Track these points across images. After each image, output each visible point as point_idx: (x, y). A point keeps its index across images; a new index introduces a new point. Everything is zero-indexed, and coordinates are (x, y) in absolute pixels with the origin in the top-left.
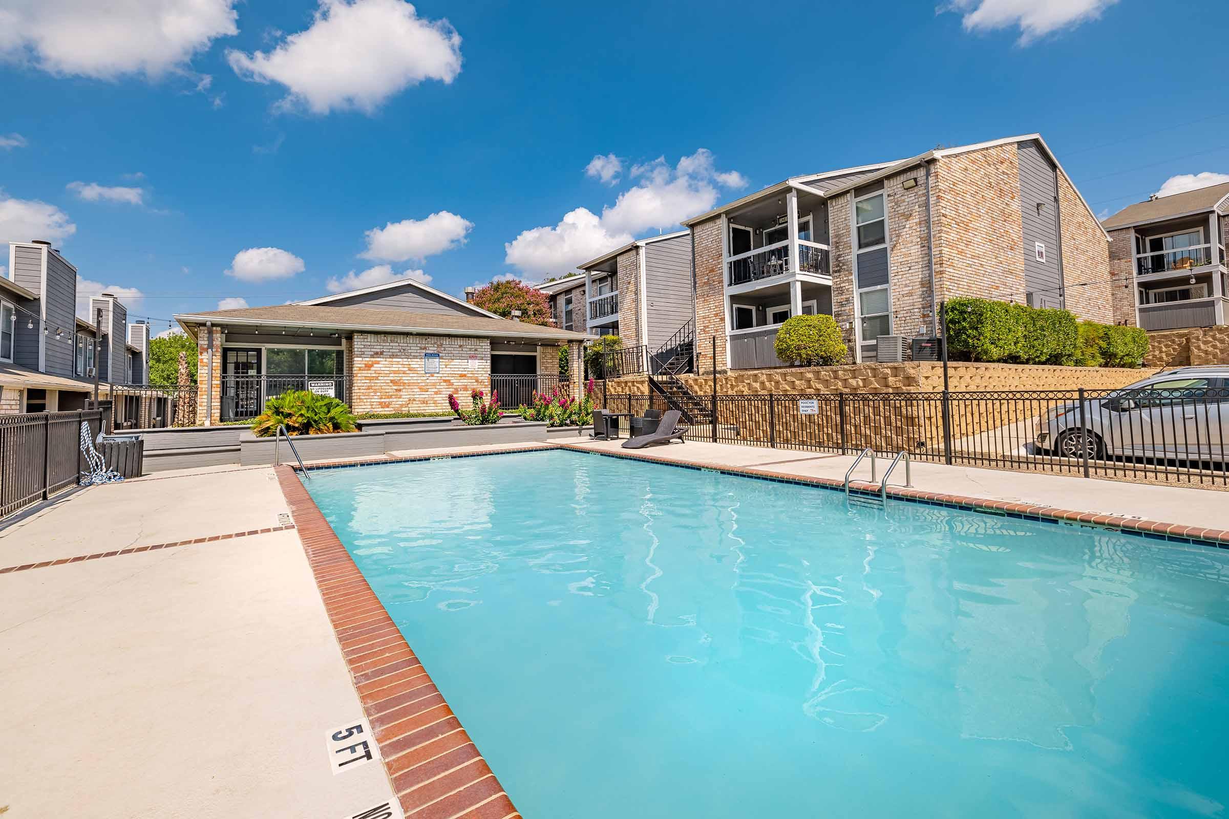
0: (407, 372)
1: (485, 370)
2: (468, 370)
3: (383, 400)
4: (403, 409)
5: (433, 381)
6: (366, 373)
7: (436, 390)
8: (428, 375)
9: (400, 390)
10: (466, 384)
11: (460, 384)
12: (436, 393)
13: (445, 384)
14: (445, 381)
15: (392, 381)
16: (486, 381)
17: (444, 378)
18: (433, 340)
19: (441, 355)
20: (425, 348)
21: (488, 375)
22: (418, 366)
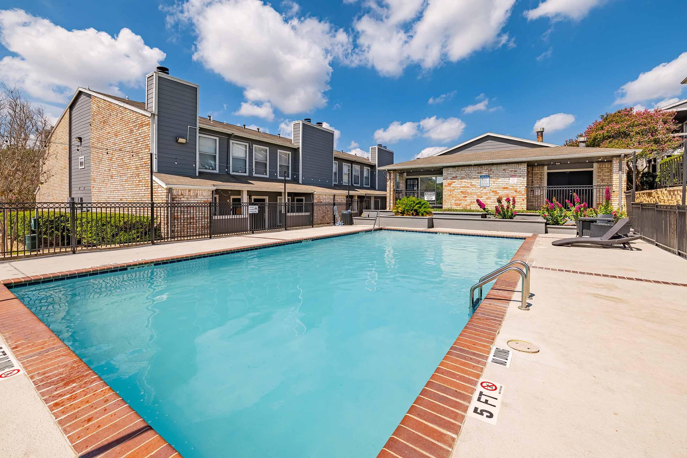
0: (470, 187)
1: (522, 184)
2: (509, 184)
3: (456, 202)
4: (468, 207)
5: (485, 192)
6: (448, 188)
7: (487, 197)
8: (482, 188)
9: (466, 197)
10: (507, 193)
11: (503, 193)
12: (487, 199)
13: (493, 193)
14: (493, 192)
15: (461, 192)
16: (523, 191)
17: (493, 190)
18: (485, 167)
19: (490, 176)
20: (481, 173)
21: (525, 187)
22: (476, 183)
